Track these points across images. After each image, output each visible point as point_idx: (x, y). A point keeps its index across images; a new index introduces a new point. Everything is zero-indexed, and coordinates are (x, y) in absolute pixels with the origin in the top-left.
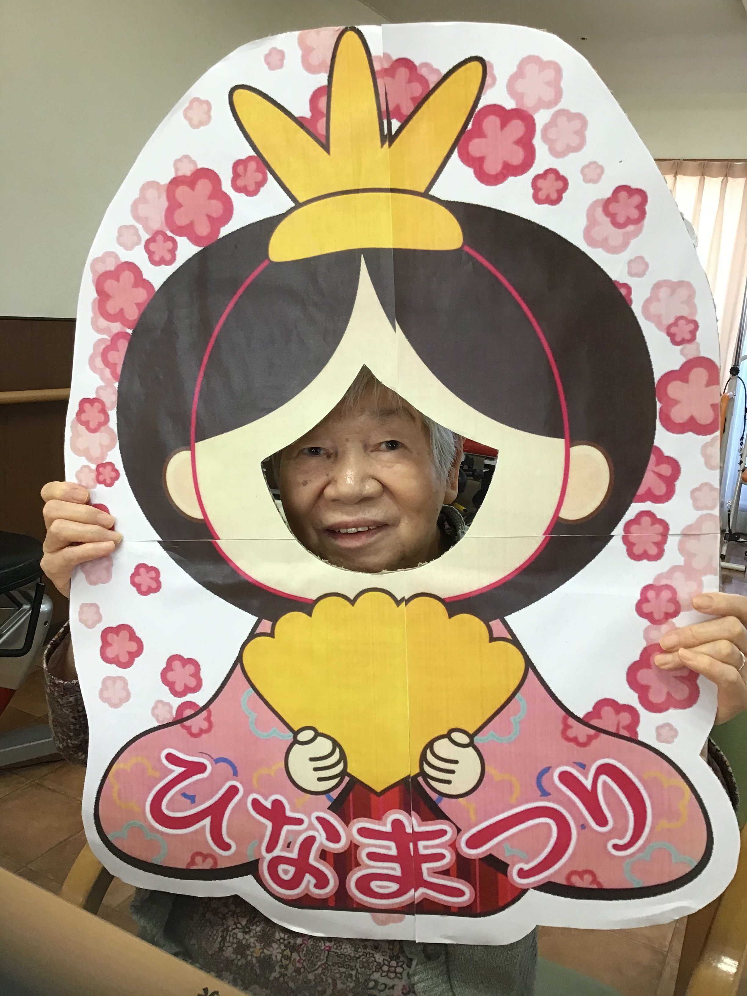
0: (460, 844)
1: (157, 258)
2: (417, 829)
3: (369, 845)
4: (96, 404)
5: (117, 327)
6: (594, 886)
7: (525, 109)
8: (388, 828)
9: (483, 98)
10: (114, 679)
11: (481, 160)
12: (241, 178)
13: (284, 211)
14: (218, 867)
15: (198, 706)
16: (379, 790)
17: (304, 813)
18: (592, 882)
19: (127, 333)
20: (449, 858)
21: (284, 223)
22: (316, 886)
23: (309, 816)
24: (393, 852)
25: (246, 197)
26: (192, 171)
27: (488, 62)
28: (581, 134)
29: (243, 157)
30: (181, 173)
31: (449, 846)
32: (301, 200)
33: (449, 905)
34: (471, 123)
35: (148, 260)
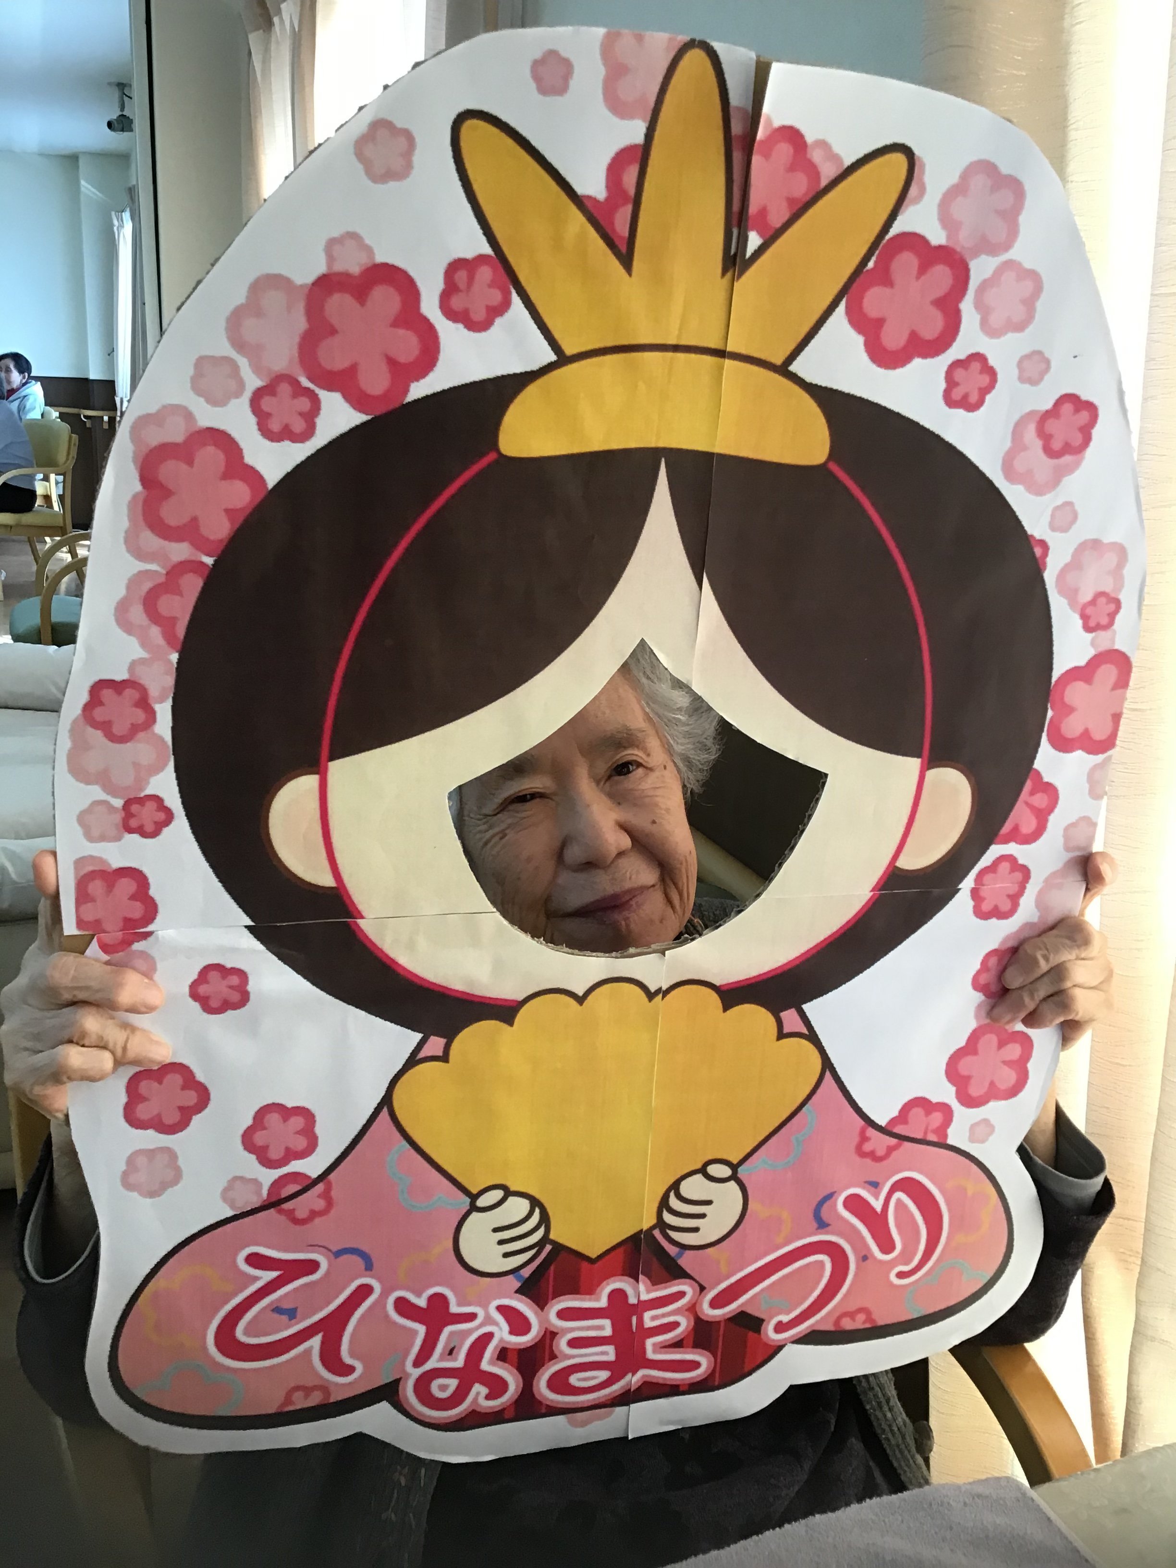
0: (701, 1304)
1: (275, 426)
2: (645, 1297)
3: (572, 1330)
4: (129, 692)
5: (181, 551)
6: (868, 1326)
7: (958, 249)
8: (603, 1303)
9: (899, 218)
10: (150, 1154)
11: (880, 322)
12: (460, 294)
13: (535, 367)
14: (332, 1401)
15: (309, 1177)
16: (593, 1255)
17: (479, 1304)
18: (864, 1322)
19: (203, 564)
20: (685, 1324)
21: (532, 390)
22: (488, 1397)
23: (485, 1306)
24: (608, 1332)
25: (465, 331)
26: (363, 268)
27: (919, 158)
28: (1030, 304)
29: (469, 255)
30: (338, 267)
31: (686, 1310)
32: (569, 351)
33: (678, 1383)
34: (874, 259)
35: (255, 427)
